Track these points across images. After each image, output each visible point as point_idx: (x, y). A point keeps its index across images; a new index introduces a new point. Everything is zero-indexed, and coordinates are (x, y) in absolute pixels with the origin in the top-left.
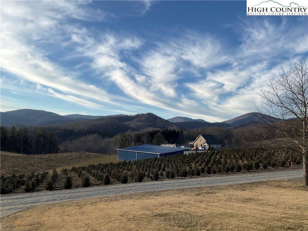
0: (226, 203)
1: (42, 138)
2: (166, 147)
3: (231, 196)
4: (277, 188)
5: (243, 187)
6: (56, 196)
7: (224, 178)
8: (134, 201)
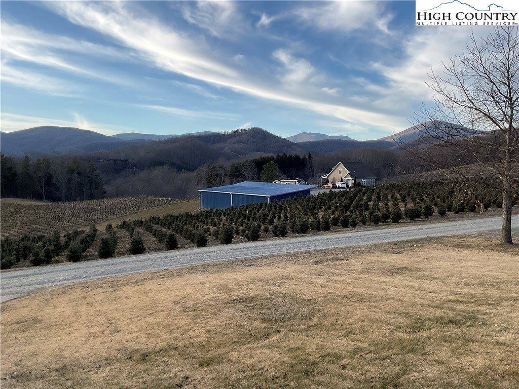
0: (361, 276)
1: (76, 175)
2: (281, 184)
3: (373, 264)
4: (456, 249)
5: (397, 247)
6: (81, 271)
7: (369, 232)
8: (207, 277)
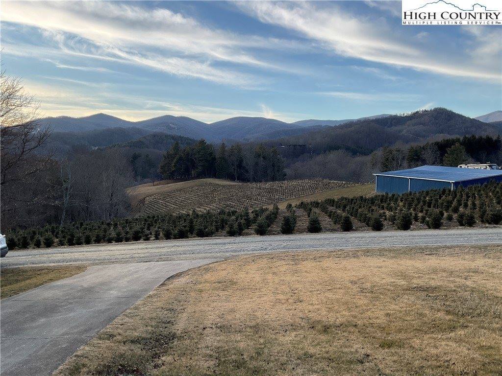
2: (468, 169)
6: (266, 244)
8: (384, 261)
